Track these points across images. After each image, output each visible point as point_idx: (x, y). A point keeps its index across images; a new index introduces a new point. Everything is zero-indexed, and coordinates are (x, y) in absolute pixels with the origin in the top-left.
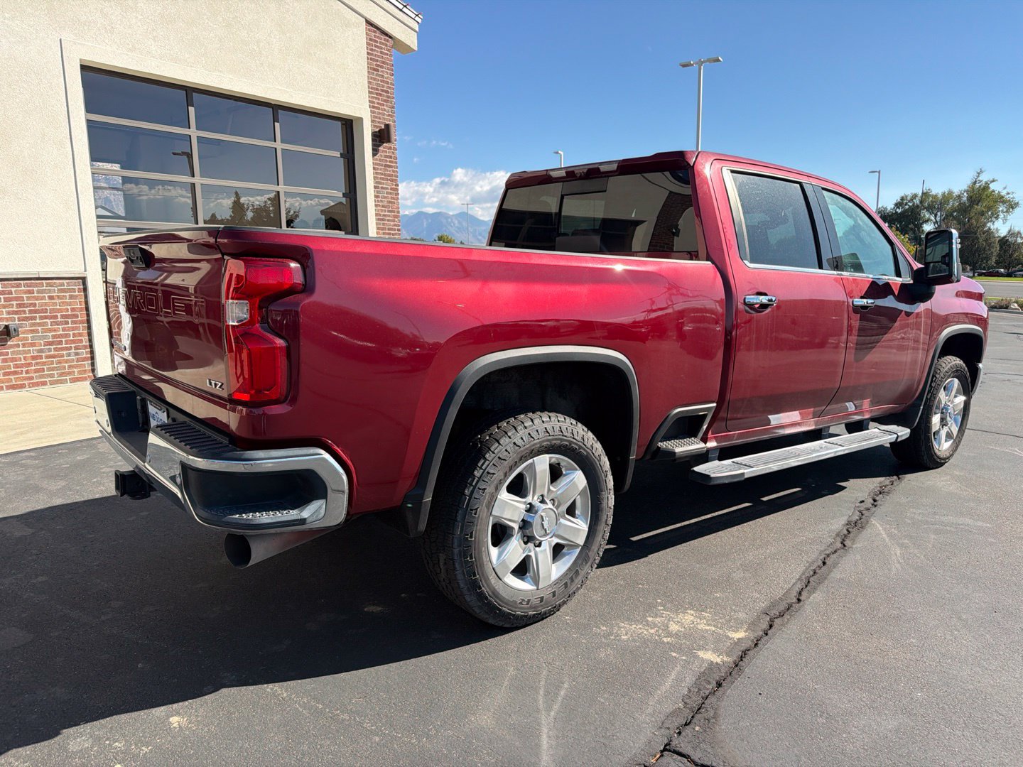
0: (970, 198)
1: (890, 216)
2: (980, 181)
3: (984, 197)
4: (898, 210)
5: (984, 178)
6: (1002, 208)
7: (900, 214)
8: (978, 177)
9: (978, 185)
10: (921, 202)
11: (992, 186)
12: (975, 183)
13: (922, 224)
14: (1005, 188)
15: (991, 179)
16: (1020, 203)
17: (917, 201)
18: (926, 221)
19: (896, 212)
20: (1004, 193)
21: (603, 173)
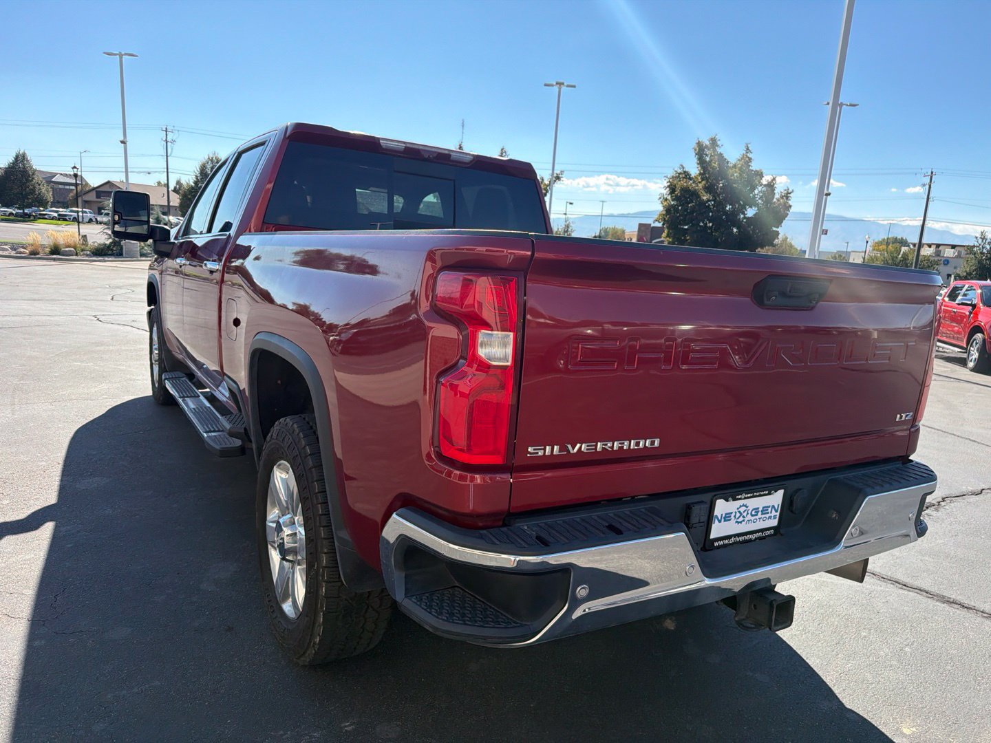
21: (453, 161)
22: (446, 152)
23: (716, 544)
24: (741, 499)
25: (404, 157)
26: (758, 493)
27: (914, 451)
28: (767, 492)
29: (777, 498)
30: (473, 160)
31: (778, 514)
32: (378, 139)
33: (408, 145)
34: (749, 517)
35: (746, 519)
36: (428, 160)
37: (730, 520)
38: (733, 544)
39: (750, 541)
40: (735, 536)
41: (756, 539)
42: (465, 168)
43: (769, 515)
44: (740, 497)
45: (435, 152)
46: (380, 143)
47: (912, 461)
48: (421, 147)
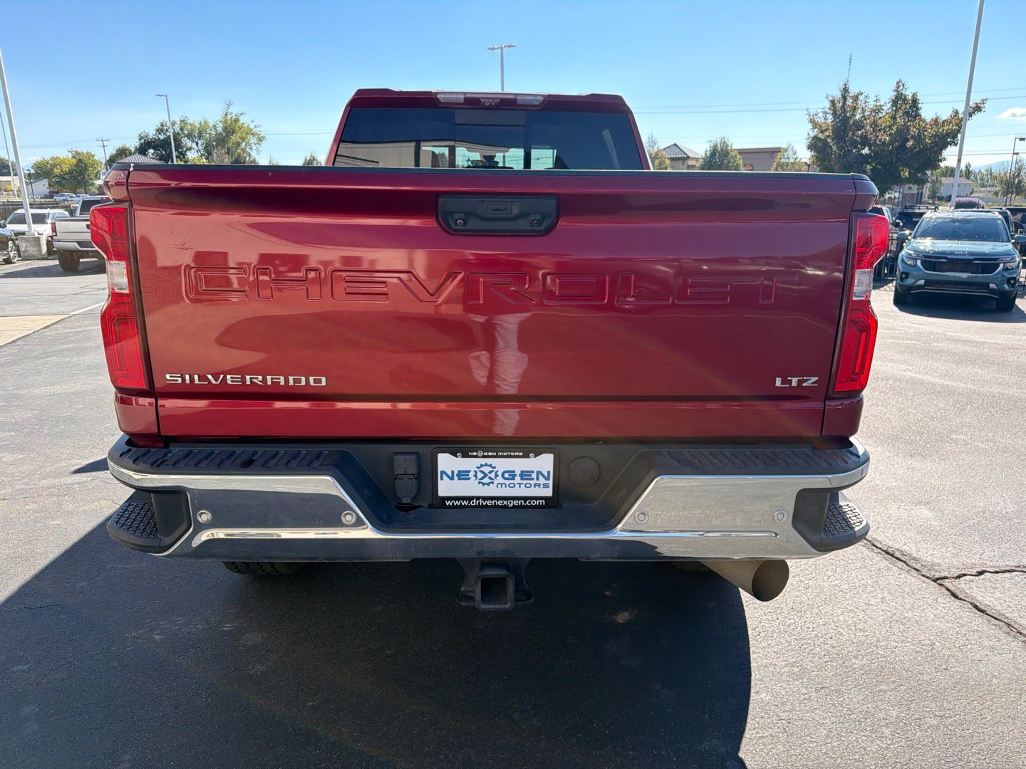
0: (225, 129)
1: (153, 142)
2: (231, 113)
3: (237, 128)
4: (160, 136)
5: (234, 110)
6: (253, 140)
7: (163, 140)
8: (228, 108)
9: (229, 117)
10: (182, 129)
11: (243, 119)
12: (226, 114)
13: (186, 151)
14: (252, 122)
15: (240, 112)
16: (266, 136)
17: (177, 129)
18: (190, 149)
19: (159, 139)
20: (252, 126)
21: (520, 105)
22: (512, 97)
23: (448, 503)
24: (477, 457)
25: (466, 108)
26: (505, 454)
27: (854, 430)
28: (521, 454)
29: (545, 462)
30: (544, 101)
31: (551, 482)
32: (436, 93)
33: (468, 96)
34: (500, 479)
35: (496, 482)
36: (490, 108)
37: (469, 479)
38: (476, 506)
39: (506, 507)
40: (478, 498)
41: (514, 507)
42: (538, 111)
43: (535, 481)
44: (475, 454)
45: (498, 98)
46: (437, 99)
47: (851, 445)
48: (479, 96)
